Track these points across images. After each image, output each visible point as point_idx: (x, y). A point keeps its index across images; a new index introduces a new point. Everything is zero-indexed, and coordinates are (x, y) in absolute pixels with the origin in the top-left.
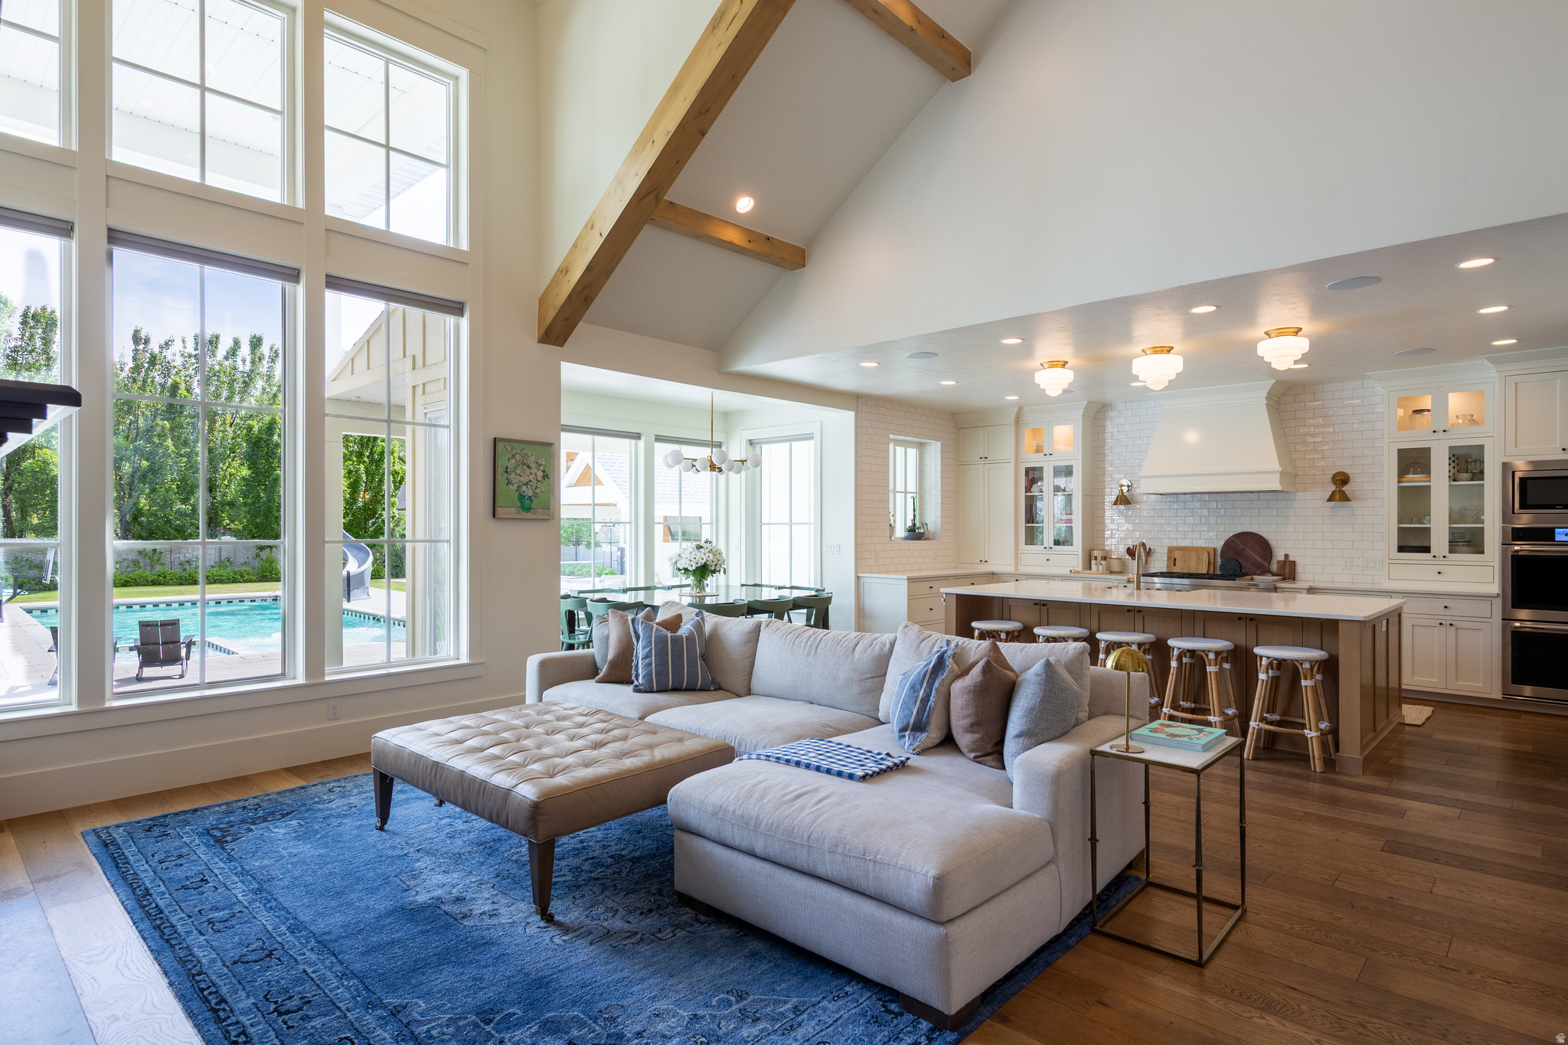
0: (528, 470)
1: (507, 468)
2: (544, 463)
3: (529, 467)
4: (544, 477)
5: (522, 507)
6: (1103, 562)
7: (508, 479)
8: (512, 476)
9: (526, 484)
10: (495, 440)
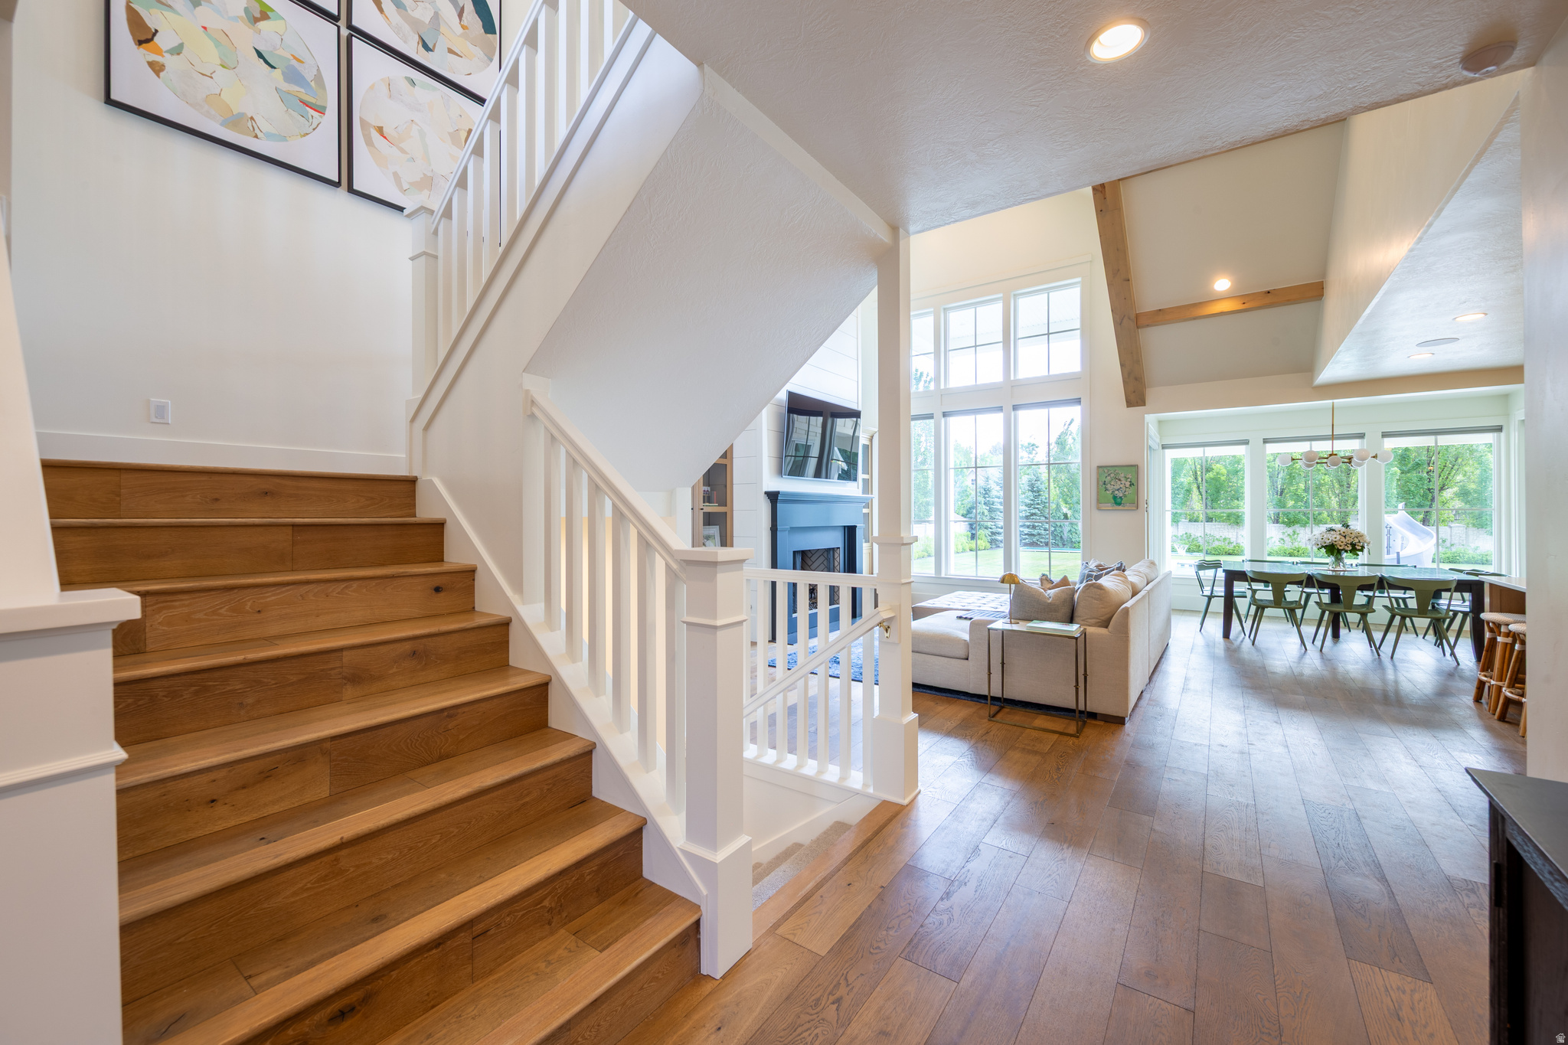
0: (1119, 482)
1: (1105, 481)
2: (1132, 478)
3: (1120, 480)
4: (1130, 485)
5: (1115, 503)
7: (1106, 488)
8: (1108, 486)
9: (1118, 490)
10: (1099, 467)
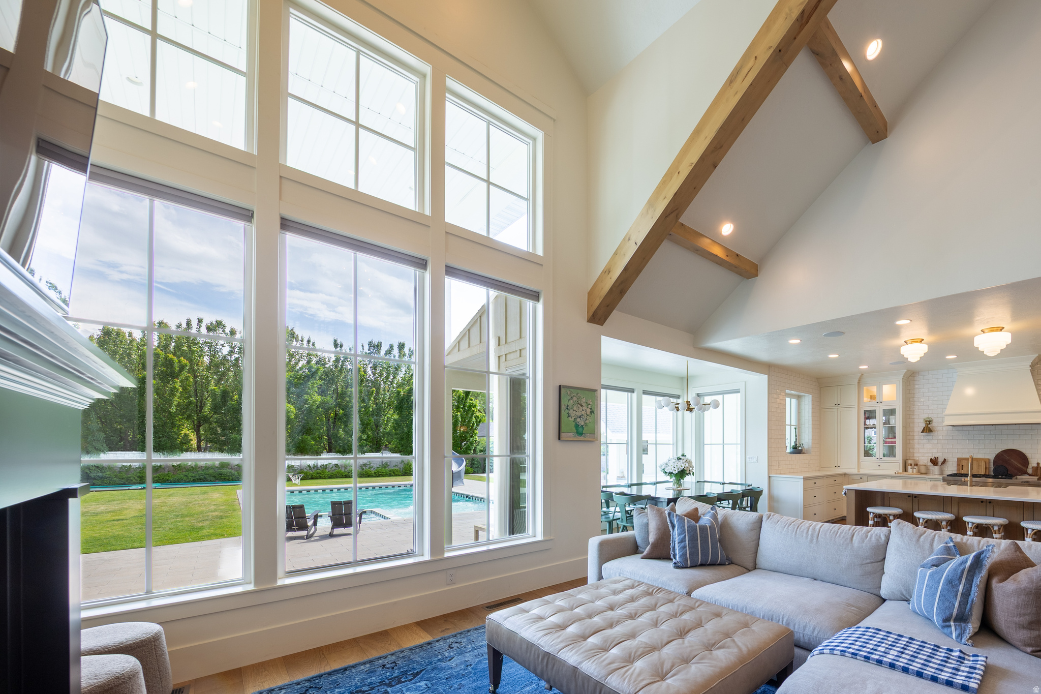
0: (581, 408)
1: (568, 406)
2: (591, 403)
3: (582, 406)
4: (591, 412)
5: (577, 433)
6: (916, 467)
7: (568, 413)
8: (571, 412)
9: (580, 417)
10: (561, 387)
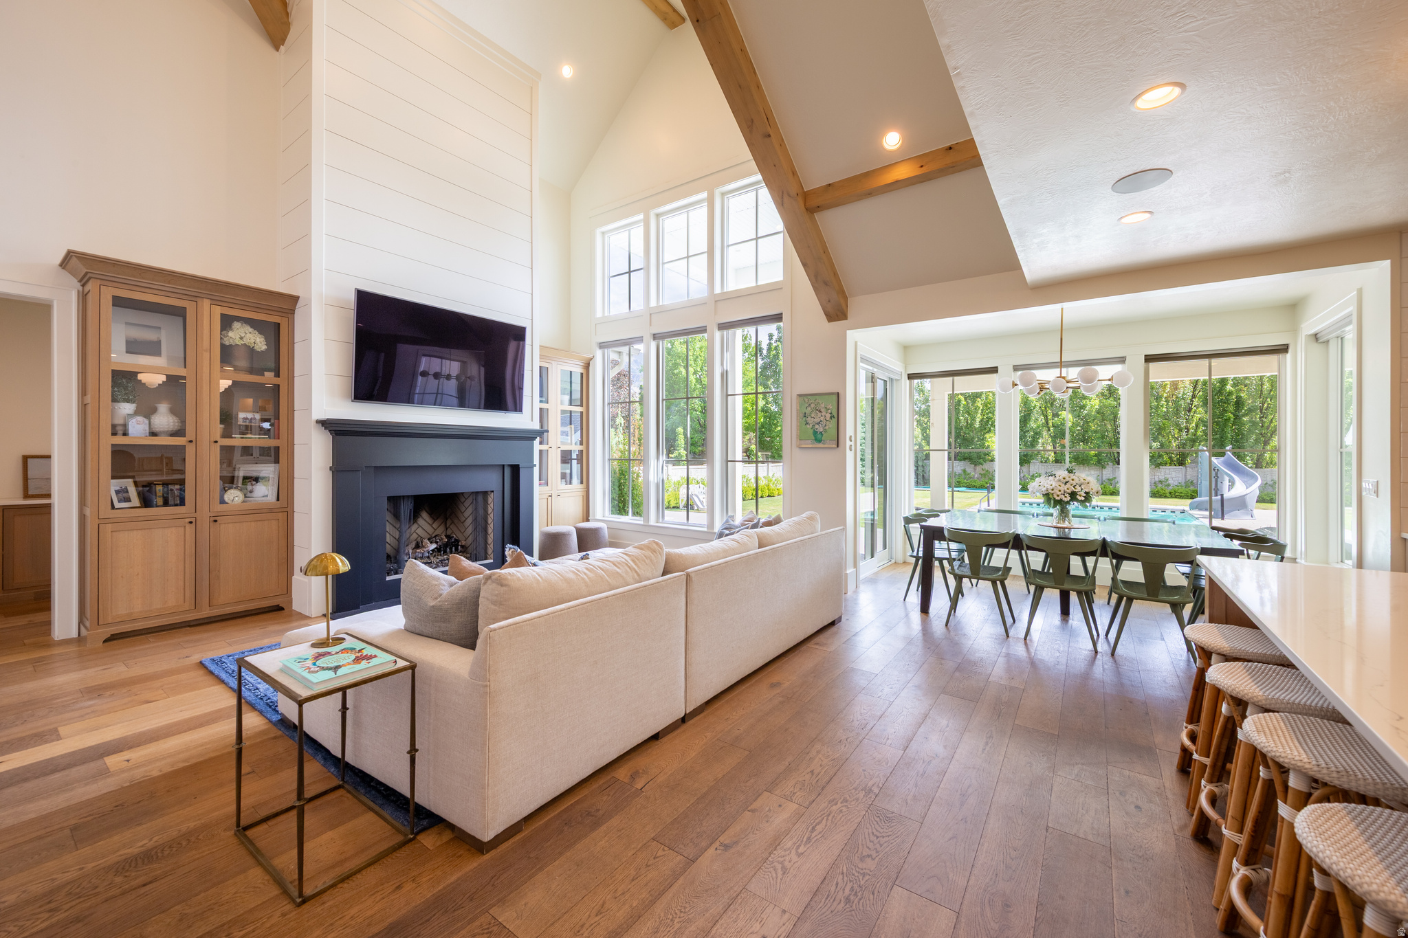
0: (819, 414)
1: (805, 413)
2: (830, 408)
3: (820, 411)
4: (831, 418)
5: (816, 440)
7: (806, 421)
8: (809, 419)
9: (818, 423)
10: (800, 396)
